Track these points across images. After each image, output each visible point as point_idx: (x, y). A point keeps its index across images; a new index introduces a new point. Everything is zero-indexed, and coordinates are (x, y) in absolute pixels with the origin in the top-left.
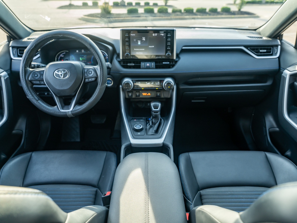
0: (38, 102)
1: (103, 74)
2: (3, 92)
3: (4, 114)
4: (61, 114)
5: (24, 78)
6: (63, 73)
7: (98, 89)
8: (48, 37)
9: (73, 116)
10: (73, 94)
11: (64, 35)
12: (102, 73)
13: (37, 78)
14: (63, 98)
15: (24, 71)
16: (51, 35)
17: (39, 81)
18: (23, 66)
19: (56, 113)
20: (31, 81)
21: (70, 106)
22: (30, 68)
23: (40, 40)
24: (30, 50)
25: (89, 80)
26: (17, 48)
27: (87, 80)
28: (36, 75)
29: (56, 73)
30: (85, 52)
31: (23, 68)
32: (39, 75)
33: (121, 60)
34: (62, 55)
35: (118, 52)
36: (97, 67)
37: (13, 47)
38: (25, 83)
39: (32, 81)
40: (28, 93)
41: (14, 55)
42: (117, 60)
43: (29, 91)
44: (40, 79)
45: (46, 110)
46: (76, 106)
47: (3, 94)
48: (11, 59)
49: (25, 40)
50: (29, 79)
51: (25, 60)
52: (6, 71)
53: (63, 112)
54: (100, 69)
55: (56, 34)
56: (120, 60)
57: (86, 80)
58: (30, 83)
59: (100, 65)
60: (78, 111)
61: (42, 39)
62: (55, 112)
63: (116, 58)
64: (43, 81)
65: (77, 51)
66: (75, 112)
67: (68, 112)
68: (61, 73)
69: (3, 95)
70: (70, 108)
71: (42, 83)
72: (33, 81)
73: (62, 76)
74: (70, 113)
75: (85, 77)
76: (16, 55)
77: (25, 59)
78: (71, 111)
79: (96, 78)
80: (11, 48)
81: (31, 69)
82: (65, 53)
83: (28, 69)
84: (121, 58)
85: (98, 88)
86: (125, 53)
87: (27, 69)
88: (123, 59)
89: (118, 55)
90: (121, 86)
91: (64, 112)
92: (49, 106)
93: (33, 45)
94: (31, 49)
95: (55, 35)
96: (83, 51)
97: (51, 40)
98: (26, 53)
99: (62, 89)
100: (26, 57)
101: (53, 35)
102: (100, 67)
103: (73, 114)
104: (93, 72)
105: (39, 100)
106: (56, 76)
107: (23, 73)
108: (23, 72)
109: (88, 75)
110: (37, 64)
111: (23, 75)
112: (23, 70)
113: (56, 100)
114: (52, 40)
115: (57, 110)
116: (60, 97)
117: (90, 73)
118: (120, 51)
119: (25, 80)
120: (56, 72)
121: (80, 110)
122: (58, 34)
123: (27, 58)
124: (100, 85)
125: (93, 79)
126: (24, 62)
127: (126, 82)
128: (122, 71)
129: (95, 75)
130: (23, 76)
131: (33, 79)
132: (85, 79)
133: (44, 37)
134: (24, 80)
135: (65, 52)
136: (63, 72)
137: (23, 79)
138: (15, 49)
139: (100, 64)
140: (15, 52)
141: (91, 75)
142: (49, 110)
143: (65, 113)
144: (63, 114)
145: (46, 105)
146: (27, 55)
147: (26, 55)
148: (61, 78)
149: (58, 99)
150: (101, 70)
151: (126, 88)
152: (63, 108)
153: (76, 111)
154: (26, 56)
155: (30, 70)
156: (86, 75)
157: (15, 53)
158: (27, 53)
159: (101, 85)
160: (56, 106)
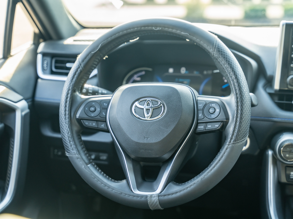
0: (88, 167)
1: (241, 114)
2: (14, 142)
3: (7, 189)
4: (135, 199)
5: (67, 113)
6: (151, 107)
7: (227, 149)
8: (129, 31)
9: (160, 208)
10: (167, 156)
11: (165, 27)
12: (239, 112)
13: (93, 115)
14: (142, 163)
15: (70, 98)
16: (138, 27)
17: (97, 121)
18: (69, 88)
19: (122, 196)
20: (79, 120)
21: (155, 183)
22: (81, 93)
23: (113, 37)
24: (90, 56)
25: (206, 127)
26: (53, 56)
27: (201, 127)
28: (92, 109)
29: (136, 106)
30: (187, 72)
31: (70, 92)
32: (98, 109)
33: (276, 91)
34: (138, 77)
35: (269, 72)
36: (230, 100)
37: (44, 55)
38: (67, 122)
39: (83, 119)
40: (71, 146)
41: (43, 70)
42: (265, 90)
43: (74, 140)
44: (98, 117)
45: (102, 186)
46: (170, 184)
47: (13, 145)
48: (37, 77)
49: (69, 41)
50: (78, 116)
51: (76, 76)
52: (26, 100)
53: (138, 196)
54: (237, 102)
55: (148, 26)
56: (272, 91)
57: (199, 127)
58: (77, 124)
59: (237, 94)
60: (174, 196)
61: (117, 35)
62: (122, 193)
63: (265, 87)
64: (106, 121)
65: (171, 70)
66: (166, 198)
67: (151, 196)
68: (147, 107)
69: (13, 148)
70: (155, 187)
71: (103, 126)
72: (84, 121)
73: (148, 114)
74: (155, 199)
75: (198, 120)
76: (48, 71)
77: (77, 73)
78: (159, 196)
79: (225, 124)
80: (39, 57)
81: (83, 97)
82: (143, 73)
83: (77, 95)
84: (277, 86)
85: (226, 146)
86: (288, 77)
87: (75, 94)
88: (280, 90)
89: (270, 81)
90: (270, 153)
91: (142, 196)
92: (108, 179)
93: (98, 46)
94: (93, 53)
95: (145, 26)
96: (183, 71)
97: (132, 39)
98: (80, 60)
99: (145, 141)
100: (79, 70)
101: (141, 27)
102: (237, 98)
103: (161, 203)
104: (218, 110)
105: (90, 163)
106: (135, 112)
107: (68, 102)
108: (68, 99)
109: (204, 116)
110: (93, 88)
111: (68, 106)
112: (69, 95)
113: (128, 166)
114: (134, 39)
115: (127, 190)
116: (135, 161)
117: (211, 111)
118: (274, 72)
119: (68, 118)
120: (137, 103)
121: (178, 194)
122: (152, 26)
123: (81, 72)
124: (232, 141)
125: (217, 126)
126: (74, 80)
127: (286, 143)
128: (277, 116)
129: (222, 117)
130: (67, 109)
131: (85, 116)
132: (197, 124)
133: (122, 31)
134: (67, 116)
135: (146, 71)
136: (151, 105)
137: (65, 115)
138: (48, 59)
139: (238, 91)
140: (47, 64)
141: (213, 116)
142: (109, 187)
143: (143, 199)
144: (139, 199)
145: (103, 175)
146: (82, 65)
147: (80, 65)
148: (146, 119)
149: (131, 166)
150: (237, 106)
151: (287, 155)
152: (139, 187)
153: (170, 197)
154: (79, 68)
155: (81, 97)
156: (200, 115)
157: (47, 67)
158: (83, 61)
159: (235, 141)
160: (124, 181)
